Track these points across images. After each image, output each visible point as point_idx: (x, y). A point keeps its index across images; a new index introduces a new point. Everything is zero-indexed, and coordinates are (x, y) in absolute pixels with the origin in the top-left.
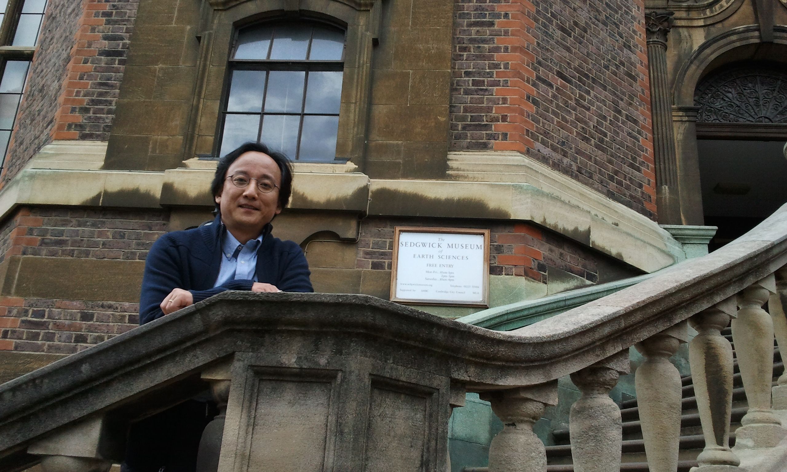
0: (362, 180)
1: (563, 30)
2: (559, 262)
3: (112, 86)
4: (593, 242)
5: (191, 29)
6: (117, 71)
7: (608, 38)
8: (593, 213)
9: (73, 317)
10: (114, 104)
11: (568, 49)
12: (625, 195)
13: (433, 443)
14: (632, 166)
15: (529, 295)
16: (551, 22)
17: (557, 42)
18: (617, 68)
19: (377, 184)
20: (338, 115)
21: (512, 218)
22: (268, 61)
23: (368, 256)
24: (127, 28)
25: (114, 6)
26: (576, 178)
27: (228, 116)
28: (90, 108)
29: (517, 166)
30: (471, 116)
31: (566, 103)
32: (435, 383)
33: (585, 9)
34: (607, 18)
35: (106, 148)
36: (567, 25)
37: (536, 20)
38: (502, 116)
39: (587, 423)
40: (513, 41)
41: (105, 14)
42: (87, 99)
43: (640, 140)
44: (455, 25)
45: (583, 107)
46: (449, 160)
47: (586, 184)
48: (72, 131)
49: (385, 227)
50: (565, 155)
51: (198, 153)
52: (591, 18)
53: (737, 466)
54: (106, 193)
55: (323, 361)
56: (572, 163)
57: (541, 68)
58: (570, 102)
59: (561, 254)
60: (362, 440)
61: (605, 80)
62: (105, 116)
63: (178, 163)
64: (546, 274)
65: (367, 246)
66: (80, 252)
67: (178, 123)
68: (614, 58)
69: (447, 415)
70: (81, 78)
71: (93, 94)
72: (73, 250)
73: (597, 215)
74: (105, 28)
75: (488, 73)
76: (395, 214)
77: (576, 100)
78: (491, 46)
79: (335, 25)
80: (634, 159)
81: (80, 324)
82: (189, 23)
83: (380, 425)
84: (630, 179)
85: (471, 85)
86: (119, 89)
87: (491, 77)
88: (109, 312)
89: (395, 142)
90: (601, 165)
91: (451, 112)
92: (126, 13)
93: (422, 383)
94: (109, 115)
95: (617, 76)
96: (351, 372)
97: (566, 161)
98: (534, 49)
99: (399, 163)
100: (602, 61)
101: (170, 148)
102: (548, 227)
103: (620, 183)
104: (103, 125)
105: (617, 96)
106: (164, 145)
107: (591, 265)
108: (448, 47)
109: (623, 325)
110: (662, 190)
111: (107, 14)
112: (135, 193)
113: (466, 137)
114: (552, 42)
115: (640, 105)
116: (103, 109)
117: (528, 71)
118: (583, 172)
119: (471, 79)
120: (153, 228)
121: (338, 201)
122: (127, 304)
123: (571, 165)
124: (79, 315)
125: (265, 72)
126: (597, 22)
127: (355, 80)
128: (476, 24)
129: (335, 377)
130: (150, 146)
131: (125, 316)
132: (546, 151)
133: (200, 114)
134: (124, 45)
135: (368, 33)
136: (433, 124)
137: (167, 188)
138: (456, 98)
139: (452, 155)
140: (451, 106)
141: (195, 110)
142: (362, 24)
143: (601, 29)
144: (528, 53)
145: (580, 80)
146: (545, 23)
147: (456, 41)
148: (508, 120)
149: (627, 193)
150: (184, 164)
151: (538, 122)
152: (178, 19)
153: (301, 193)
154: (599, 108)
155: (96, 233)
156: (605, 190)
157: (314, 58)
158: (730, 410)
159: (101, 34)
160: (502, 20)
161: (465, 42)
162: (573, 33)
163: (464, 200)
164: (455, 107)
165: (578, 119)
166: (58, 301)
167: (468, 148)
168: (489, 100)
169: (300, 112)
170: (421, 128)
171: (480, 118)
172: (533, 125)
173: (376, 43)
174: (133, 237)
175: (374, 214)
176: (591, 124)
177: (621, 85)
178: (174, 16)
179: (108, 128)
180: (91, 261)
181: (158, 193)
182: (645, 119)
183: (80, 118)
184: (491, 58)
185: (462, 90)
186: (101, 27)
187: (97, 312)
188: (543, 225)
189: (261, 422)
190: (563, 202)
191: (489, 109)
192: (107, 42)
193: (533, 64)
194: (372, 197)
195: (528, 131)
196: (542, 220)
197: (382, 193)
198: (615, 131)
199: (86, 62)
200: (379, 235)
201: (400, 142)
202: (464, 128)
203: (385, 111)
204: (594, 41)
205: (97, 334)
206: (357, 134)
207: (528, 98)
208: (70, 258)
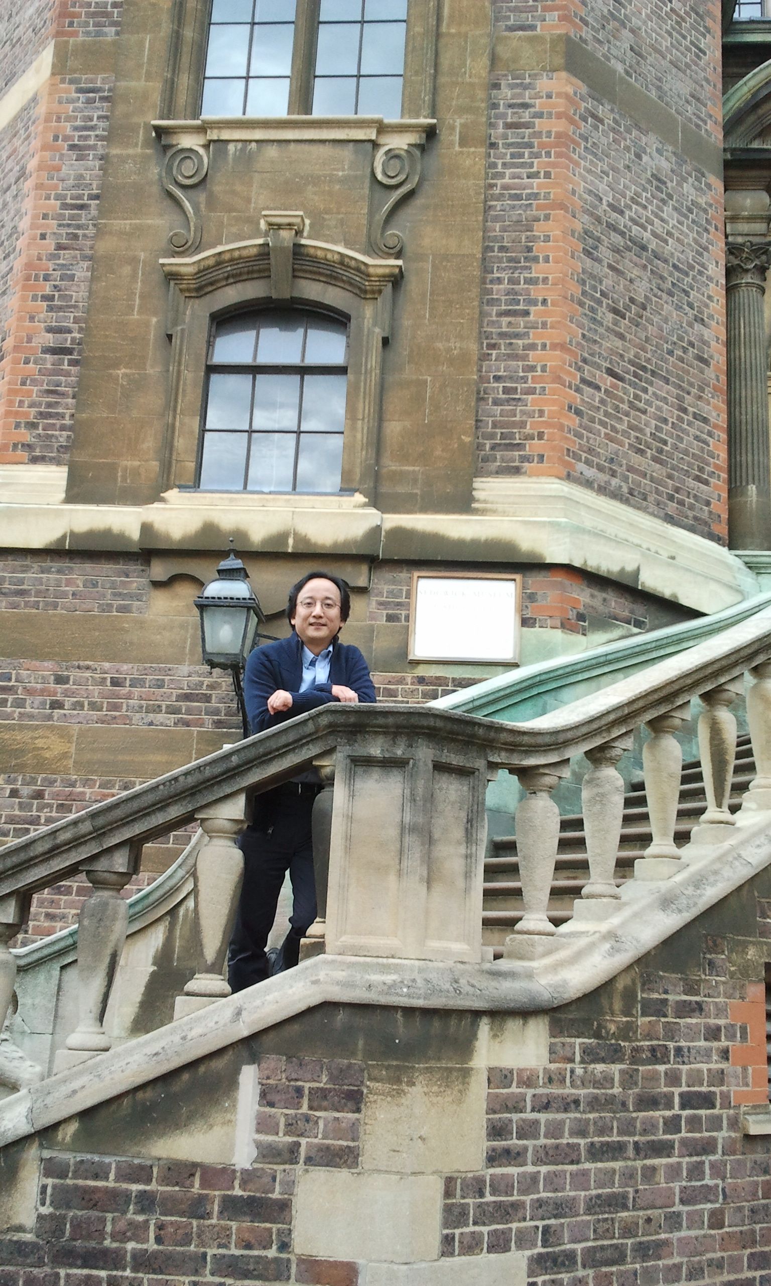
0: (372, 517)
1: (615, 311)
2: (601, 608)
3: (63, 395)
4: (643, 583)
5: (158, 321)
6: (68, 374)
7: (675, 313)
8: (645, 546)
9: (44, 680)
10: (67, 417)
11: (622, 337)
12: (687, 517)
13: (476, 807)
14: (698, 479)
15: (565, 650)
16: (599, 303)
17: (608, 329)
18: (684, 352)
19: (393, 520)
20: (342, 433)
21: (548, 561)
22: (254, 364)
23: (382, 607)
24: (75, 317)
25: (55, 287)
26: (626, 502)
27: (208, 435)
28: (38, 423)
29: (555, 497)
30: (502, 433)
31: (617, 409)
32: (476, 766)
33: (645, 278)
34: (673, 284)
35: (66, 475)
36: (621, 304)
37: (581, 304)
38: (539, 433)
39: (596, 790)
40: (552, 335)
41: (45, 298)
42: (33, 410)
43: (711, 444)
44: (482, 314)
45: (639, 410)
46: (474, 489)
47: (639, 508)
48: (19, 452)
49: (401, 572)
50: (613, 474)
51: (177, 483)
52: (652, 289)
53: (733, 825)
54: (73, 534)
55: (399, 752)
56: (623, 484)
57: (586, 367)
58: (621, 405)
59: (605, 600)
60: (429, 805)
61: (667, 371)
62: (57, 433)
63: (154, 496)
64: (586, 624)
65: (380, 594)
66: (47, 604)
67: (150, 444)
68: (681, 339)
69: (485, 787)
70: (23, 383)
71: (40, 405)
72: (38, 602)
73: (649, 550)
74: (48, 316)
75: (522, 378)
76: (412, 557)
77: (630, 402)
78: (526, 342)
79: (336, 316)
80: (701, 470)
81: (55, 689)
82: (155, 314)
83: (440, 796)
84: (695, 496)
85: (501, 392)
86: (74, 397)
87: (525, 383)
88: (88, 674)
89: (411, 468)
90: (659, 482)
91: (477, 428)
92: (71, 296)
93: (468, 765)
94: (64, 433)
95: (683, 362)
96: (419, 760)
97: (615, 482)
98: (578, 344)
99: (416, 494)
100: (665, 345)
101: (143, 477)
102: (589, 570)
103: (681, 503)
104: (56, 445)
105: (683, 389)
106: (136, 472)
107: (640, 610)
108: (473, 347)
109: (626, 712)
110: (748, 490)
111: (48, 298)
112: (107, 533)
113: (495, 460)
114: (601, 330)
115: (713, 397)
116: (54, 425)
117: (570, 373)
118: (636, 493)
119: (501, 385)
120: (131, 575)
121: (346, 543)
122: (107, 665)
123: (620, 487)
124: (52, 677)
125: (251, 376)
126: (660, 293)
127: (362, 390)
128: (507, 313)
129: (408, 763)
130: (120, 474)
131: (105, 678)
132: (590, 473)
133: (177, 433)
134: (73, 339)
135: (377, 330)
136: (456, 446)
137: (146, 529)
138: (483, 411)
139: (478, 483)
140: (477, 421)
141: (171, 429)
142: (368, 316)
143: (666, 302)
144: (569, 350)
145: (636, 375)
146: (592, 307)
147: (484, 337)
148: (545, 437)
149: (690, 514)
150: (163, 498)
151: (580, 436)
152: (140, 307)
153: (304, 534)
154: (659, 409)
155: (64, 582)
156: (662, 514)
157: (312, 360)
158: (731, 779)
159: (43, 325)
160: (540, 307)
161: (494, 336)
162: (628, 314)
163: (492, 540)
164: (481, 421)
165: (631, 427)
166: (26, 662)
167: (497, 473)
168: (523, 413)
169: (295, 429)
170: (443, 450)
171: (512, 436)
172: (574, 442)
173: (386, 342)
174: (108, 586)
175: (387, 557)
176: (648, 431)
177: (688, 373)
178: (134, 305)
179: (63, 449)
180: (61, 615)
181: (135, 534)
182: (718, 415)
183: (27, 436)
184: (525, 358)
185: (490, 400)
186: (42, 315)
187: (74, 674)
188: (583, 567)
189: (357, 794)
190: (609, 539)
191: (523, 424)
192: (50, 335)
193: (576, 363)
194: (385, 537)
195: (568, 450)
196: (582, 562)
197: (398, 533)
198: (678, 436)
199: (27, 362)
200: (394, 582)
201: (417, 468)
202: (493, 448)
203: (398, 429)
204: (655, 320)
205: (75, 699)
206: (366, 460)
207: (570, 408)
208: (35, 611)
